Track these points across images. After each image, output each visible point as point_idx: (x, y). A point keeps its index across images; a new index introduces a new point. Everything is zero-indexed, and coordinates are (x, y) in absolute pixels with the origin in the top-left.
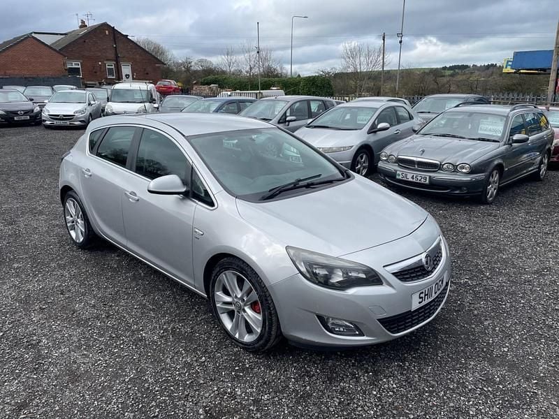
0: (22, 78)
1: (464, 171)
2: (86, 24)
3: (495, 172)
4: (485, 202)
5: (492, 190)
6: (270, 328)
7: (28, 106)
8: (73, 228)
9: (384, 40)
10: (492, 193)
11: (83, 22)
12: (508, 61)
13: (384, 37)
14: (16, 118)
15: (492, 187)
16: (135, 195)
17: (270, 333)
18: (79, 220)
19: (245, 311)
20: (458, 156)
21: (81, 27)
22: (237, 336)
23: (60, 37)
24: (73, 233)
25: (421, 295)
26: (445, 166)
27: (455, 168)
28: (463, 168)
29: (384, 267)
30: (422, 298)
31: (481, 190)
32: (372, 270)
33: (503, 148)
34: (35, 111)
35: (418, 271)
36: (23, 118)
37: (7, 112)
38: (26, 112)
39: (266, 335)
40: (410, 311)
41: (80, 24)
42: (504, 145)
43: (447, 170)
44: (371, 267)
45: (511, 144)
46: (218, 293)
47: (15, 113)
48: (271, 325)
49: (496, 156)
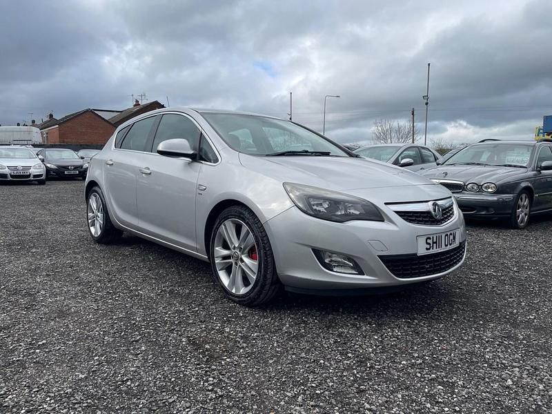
0: (77, 145)
1: (490, 190)
2: (140, 103)
3: (524, 196)
4: (516, 227)
5: (522, 215)
6: (266, 271)
7: (79, 162)
8: (93, 225)
9: (413, 114)
10: (523, 218)
11: (137, 101)
12: (539, 130)
13: (413, 112)
14: (66, 173)
15: (522, 211)
16: (149, 169)
17: (265, 276)
18: (99, 214)
19: (242, 261)
20: (482, 177)
21: (135, 106)
22: (234, 291)
23: (116, 114)
24: (92, 229)
25: (429, 241)
26: (469, 186)
27: (480, 188)
28: (487, 187)
29: (386, 204)
30: (430, 244)
31: (510, 212)
32: (373, 204)
33: (531, 173)
34: (84, 167)
35: (425, 217)
36: (72, 172)
37: (58, 166)
38: (76, 168)
39: (261, 280)
40: (416, 254)
41: (135, 103)
42: (533, 170)
43: (472, 190)
44: (372, 202)
45: (539, 171)
46: (217, 248)
47: (66, 168)
48: (266, 267)
49: (523, 180)
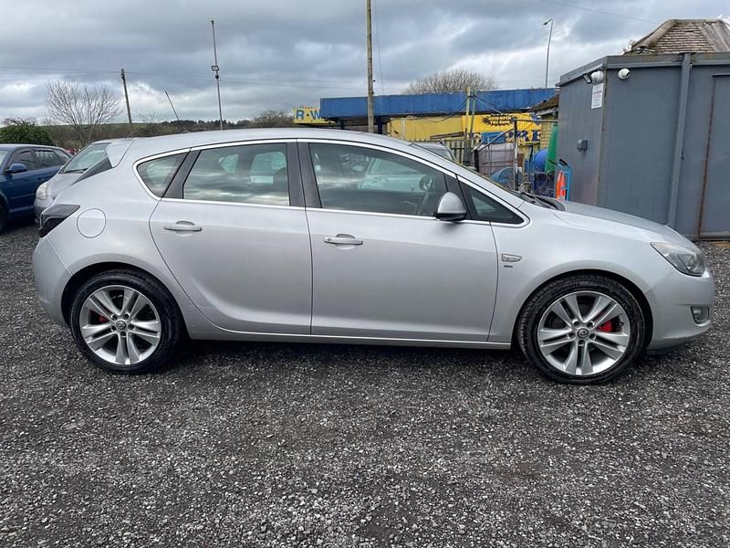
9: (123, 78)
13: (123, 74)
19: (593, 337)
22: (579, 373)
46: (542, 331)
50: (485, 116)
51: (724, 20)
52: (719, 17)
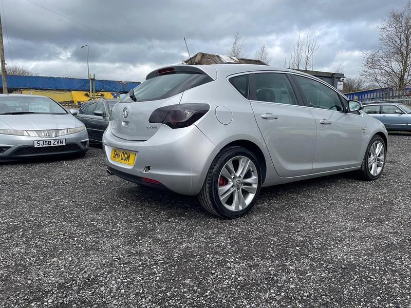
50: (85, 92)
51: (220, 56)
52: (217, 54)
